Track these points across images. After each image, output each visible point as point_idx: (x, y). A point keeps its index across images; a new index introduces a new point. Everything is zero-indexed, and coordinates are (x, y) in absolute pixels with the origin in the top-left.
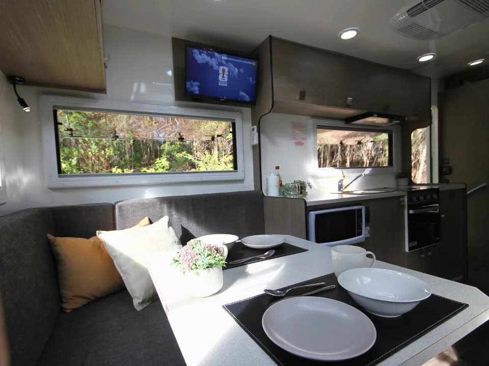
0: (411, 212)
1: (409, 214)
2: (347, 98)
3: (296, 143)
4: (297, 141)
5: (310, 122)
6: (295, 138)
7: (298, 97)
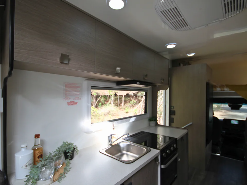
0: (163, 166)
1: (161, 169)
2: (116, 68)
3: (68, 103)
4: (69, 101)
5: (85, 84)
6: (67, 98)
7: (58, 60)
